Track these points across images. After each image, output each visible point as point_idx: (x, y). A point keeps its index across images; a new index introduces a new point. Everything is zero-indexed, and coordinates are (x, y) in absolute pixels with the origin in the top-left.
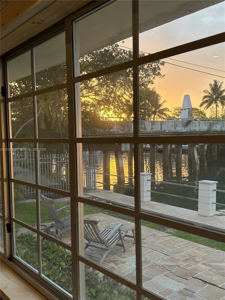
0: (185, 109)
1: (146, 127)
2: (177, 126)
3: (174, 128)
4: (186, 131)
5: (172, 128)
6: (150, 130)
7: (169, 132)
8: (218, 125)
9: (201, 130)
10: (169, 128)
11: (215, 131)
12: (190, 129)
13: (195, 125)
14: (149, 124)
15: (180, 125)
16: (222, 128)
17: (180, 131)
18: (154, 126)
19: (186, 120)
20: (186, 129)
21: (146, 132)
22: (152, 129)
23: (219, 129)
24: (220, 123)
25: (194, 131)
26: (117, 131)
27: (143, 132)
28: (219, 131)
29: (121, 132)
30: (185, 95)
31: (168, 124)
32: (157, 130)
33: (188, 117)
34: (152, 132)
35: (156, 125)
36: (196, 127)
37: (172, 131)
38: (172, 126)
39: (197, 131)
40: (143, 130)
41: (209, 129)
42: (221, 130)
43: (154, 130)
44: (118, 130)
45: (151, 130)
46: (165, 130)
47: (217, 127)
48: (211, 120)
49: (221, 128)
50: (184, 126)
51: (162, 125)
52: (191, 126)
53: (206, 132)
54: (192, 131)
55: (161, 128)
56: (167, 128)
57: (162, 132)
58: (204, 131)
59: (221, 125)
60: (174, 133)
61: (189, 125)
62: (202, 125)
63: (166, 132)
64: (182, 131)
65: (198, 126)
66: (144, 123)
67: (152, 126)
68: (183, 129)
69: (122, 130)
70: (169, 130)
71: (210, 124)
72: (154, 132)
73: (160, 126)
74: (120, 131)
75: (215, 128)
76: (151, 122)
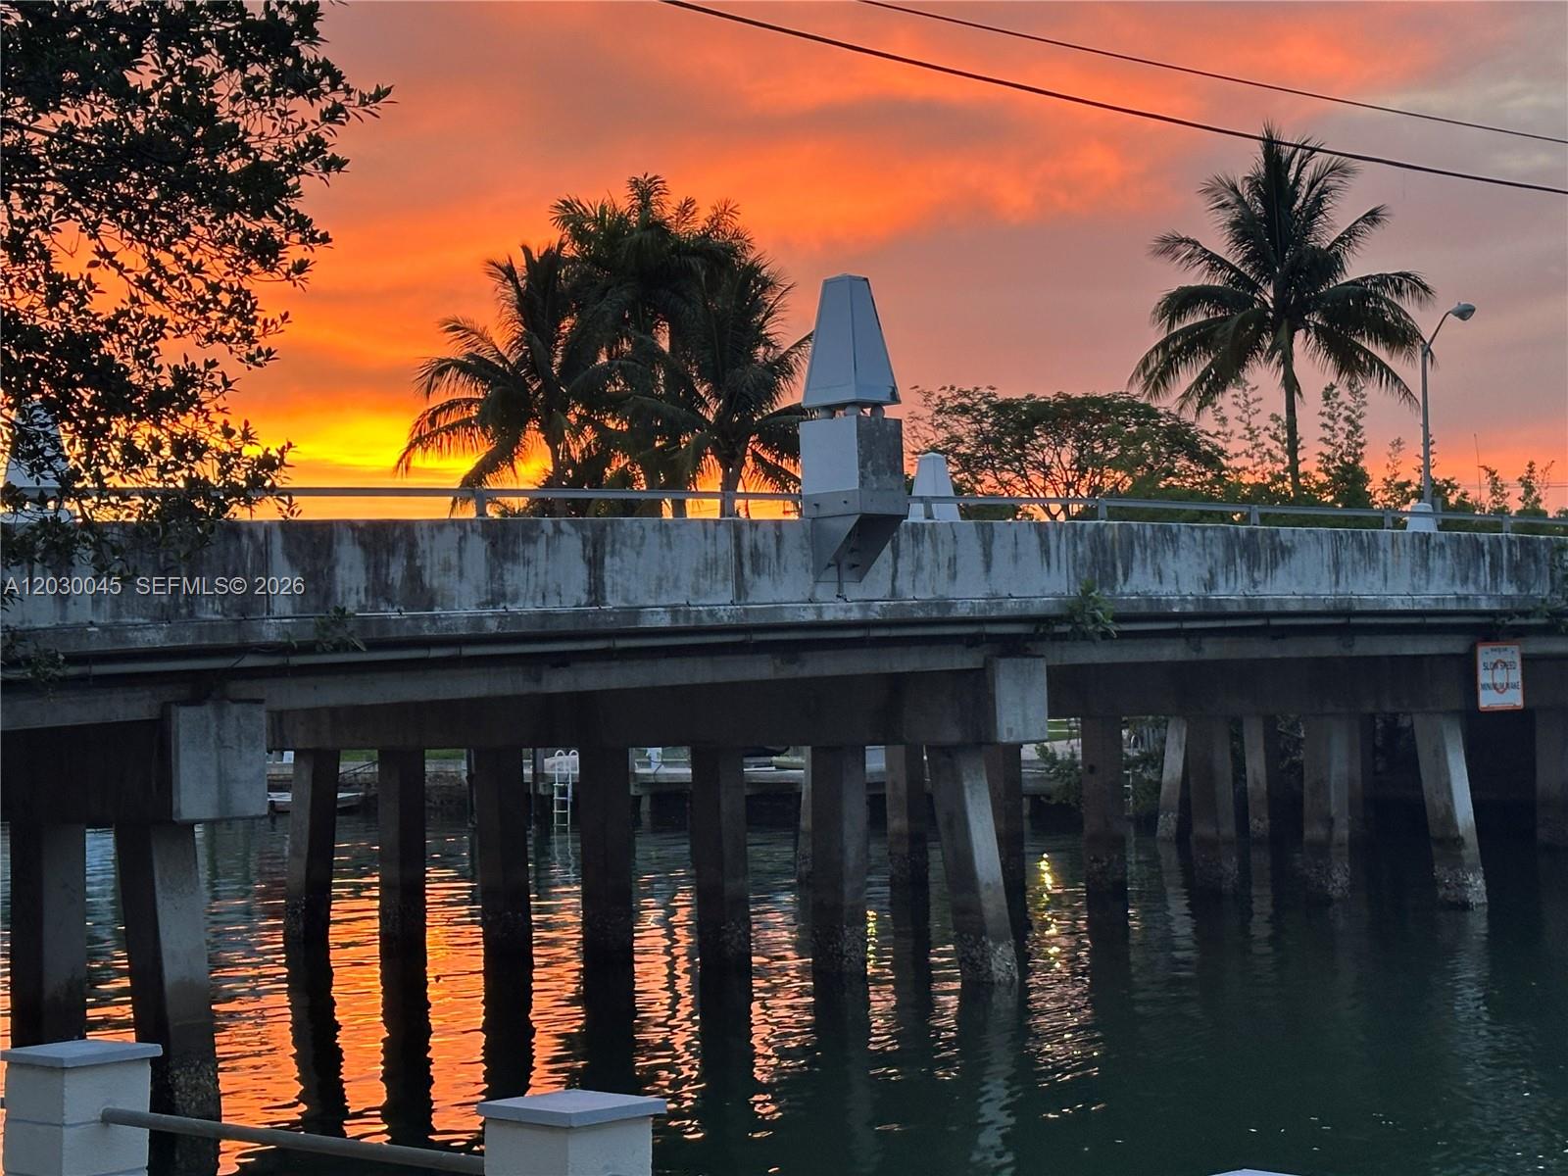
0: (831, 410)
1: (436, 583)
2: (757, 570)
3: (731, 585)
4: (855, 615)
5: (705, 584)
6: (478, 606)
7: (682, 624)
8: (1175, 554)
9: (1011, 607)
10: (676, 586)
11: (1144, 609)
12: (894, 594)
13: (944, 559)
14: (461, 551)
15: (795, 556)
16: (1221, 580)
17: (788, 617)
18: (520, 570)
19: (842, 509)
20: (854, 591)
21: (427, 631)
22: (493, 603)
23: (1191, 588)
24: (1198, 535)
25: (935, 614)
26: (108, 621)
27: (394, 634)
28: (1190, 608)
29: (155, 637)
30: (825, 281)
31: (669, 545)
32: (552, 606)
33: (863, 478)
34: (492, 626)
35: (542, 565)
36: (953, 577)
37: (711, 613)
38: (710, 566)
39: (962, 611)
40: (393, 615)
41: (1086, 593)
42: (1206, 600)
43: (526, 607)
44: (118, 615)
45: (488, 612)
46: (635, 612)
47: (1169, 574)
48: (1103, 512)
49: (1211, 584)
50: (833, 569)
51: (607, 560)
52: (905, 564)
53: (1059, 619)
54: (921, 614)
55: (590, 593)
56: (659, 587)
57: (603, 627)
58: (1037, 608)
59: (1209, 561)
60: (740, 638)
61: (887, 552)
62: (1016, 558)
63: (649, 622)
64: (809, 616)
65: (980, 568)
66: (402, 546)
67: (495, 573)
68: (819, 595)
69: (165, 615)
70: (674, 610)
71: (1093, 550)
72: (523, 630)
73: (580, 574)
74: (145, 627)
75: (1153, 587)
76: (485, 535)
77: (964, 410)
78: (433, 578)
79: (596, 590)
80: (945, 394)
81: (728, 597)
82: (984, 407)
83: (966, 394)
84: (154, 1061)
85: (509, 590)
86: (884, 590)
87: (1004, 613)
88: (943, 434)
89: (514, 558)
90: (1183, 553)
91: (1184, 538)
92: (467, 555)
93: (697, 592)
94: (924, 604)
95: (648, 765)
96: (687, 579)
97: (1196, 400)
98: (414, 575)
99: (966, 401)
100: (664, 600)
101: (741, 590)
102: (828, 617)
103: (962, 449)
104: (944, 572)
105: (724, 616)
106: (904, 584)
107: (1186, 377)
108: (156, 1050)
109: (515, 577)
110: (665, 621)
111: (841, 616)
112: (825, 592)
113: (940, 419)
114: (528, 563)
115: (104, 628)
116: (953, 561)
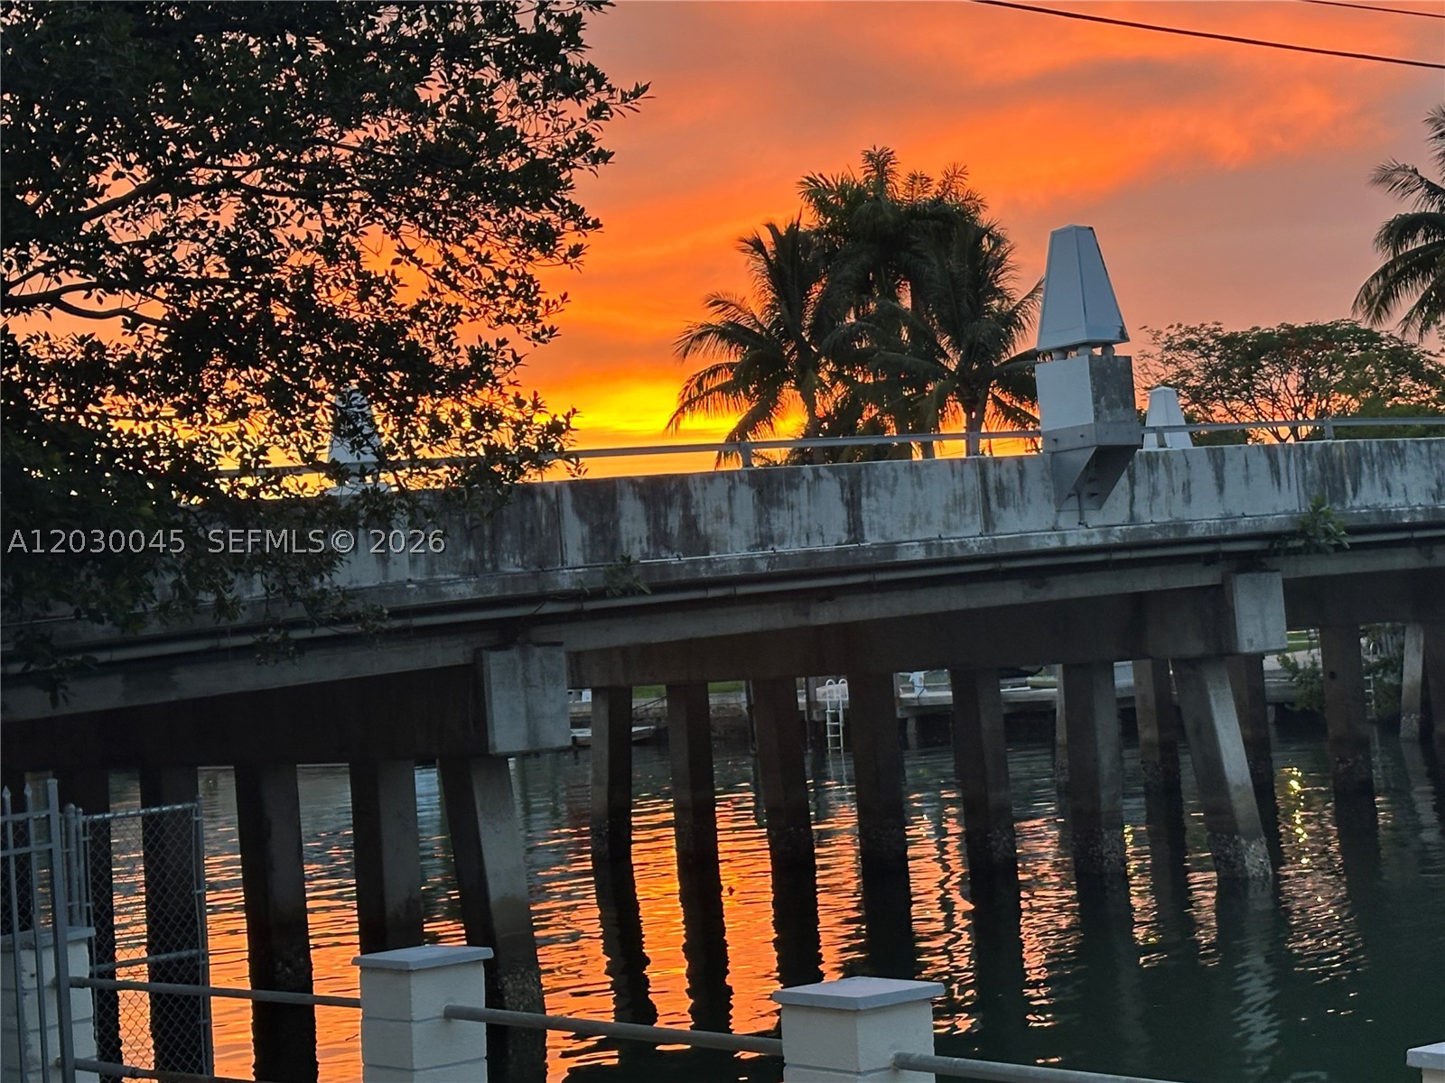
0: (1064, 351)
1: (709, 530)
2: (1002, 503)
3: (979, 518)
4: (1097, 540)
5: (954, 518)
6: (750, 549)
7: (935, 556)
8: (1402, 467)
9: (1244, 526)
10: (928, 521)
11: (1375, 521)
12: (1132, 518)
13: (1178, 484)
14: (730, 499)
15: (1037, 488)
17: (1034, 545)
18: (785, 514)
19: (1080, 443)
20: (1095, 518)
21: (704, 574)
22: (763, 545)
23: (1420, 499)
24: (1424, 448)
25: (1172, 535)
26: (424, 578)
27: (674, 578)
28: (1420, 518)
29: (464, 590)
30: (1054, 234)
31: (920, 485)
32: (816, 545)
33: (1097, 413)
34: (762, 567)
35: (804, 508)
36: (1188, 500)
37: (962, 545)
38: (959, 502)
39: (1198, 531)
40: (673, 560)
41: (1316, 508)
42: (1436, 511)
43: (792, 548)
44: (433, 572)
45: (758, 553)
46: (891, 547)
47: (1397, 487)
48: (1329, 431)
49: (1439, 495)
50: (1075, 499)
51: (864, 501)
52: (1141, 491)
53: (1292, 535)
54: (1158, 537)
55: (849, 532)
56: (913, 522)
57: (862, 562)
58: (1270, 525)
59: (1436, 473)
60: (990, 566)
61: (1124, 480)
62: (1247, 479)
63: (904, 556)
64: (1054, 543)
65: (1214, 490)
66: (678, 498)
67: (762, 518)
68: (1062, 524)
69: (472, 570)
70: (927, 544)
71: (1322, 469)
72: (791, 568)
73: (840, 514)
74: (456, 582)
75: (1382, 500)
76: (751, 485)
77: (1192, 345)
78: (707, 526)
79: (855, 528)
80: (1172, 332)
81: (977, 529)
82: (1211, 342)
83: (1192, 331)
84: (487, 963)
85: (776, 533)
86: (1123, 515)
87: (1238, 532)
88: (1172, 369)
89: (779, 503)
90: (1410, 467)
91: (1410, 453)
92: (737, 502)
93: (948, 526)
94: (1162, 527)
95: (912, 690)
96: (938, 515)
97: (1418, 323)
98: (690, 524)
99: (1193, 337)
100: (918, 535)
101: (989, 523)
102: (1071, 543)
103: (1191, 383)
104: (1179, 496)
105: (975, 546)
106: (1142, 509)
107: (1407, 300)
108: (488, 953)
109: (781, 521)
110: (919, 554)
111: (1084, 542)
112: (1068, 520)
113: (1169, 355)
114: (792, 507)
115: (421, 584)
116: (1187, 485)
